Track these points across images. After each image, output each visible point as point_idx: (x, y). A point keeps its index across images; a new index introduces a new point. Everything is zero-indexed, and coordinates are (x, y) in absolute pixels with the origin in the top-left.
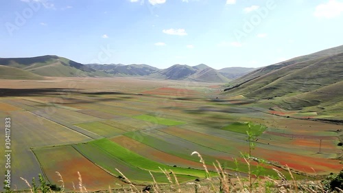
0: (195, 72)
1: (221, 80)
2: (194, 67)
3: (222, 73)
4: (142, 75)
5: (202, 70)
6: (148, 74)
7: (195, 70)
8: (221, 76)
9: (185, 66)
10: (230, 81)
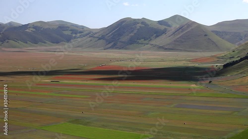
0: (164, 32)
1: (217, 47)
2: (160, 22)
3: (217, 33)
4: (57, 42)
5: (178, 26)
6: (68, 39)
7: (163, 27)
8: (216, 38)
9: (143, 22)
10: (234, 47)
